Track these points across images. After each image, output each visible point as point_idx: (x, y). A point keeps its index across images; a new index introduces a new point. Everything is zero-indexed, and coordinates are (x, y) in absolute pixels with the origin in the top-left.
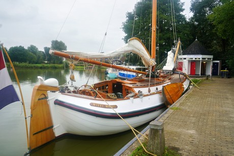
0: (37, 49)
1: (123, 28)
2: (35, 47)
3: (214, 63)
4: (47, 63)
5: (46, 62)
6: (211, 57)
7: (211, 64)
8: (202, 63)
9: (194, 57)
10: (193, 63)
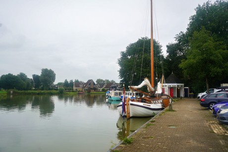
0: (26, 76)
1: (119, 63)
2: (25, 74)
3: (185, 89)
4: (34, 90)
5: (34, 88)
6: (183, 84)
7: (183, 90)
8: (177, 89)
9: (172, 85)
10: (171, 89)
